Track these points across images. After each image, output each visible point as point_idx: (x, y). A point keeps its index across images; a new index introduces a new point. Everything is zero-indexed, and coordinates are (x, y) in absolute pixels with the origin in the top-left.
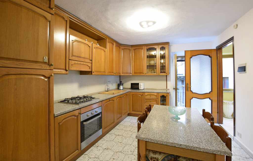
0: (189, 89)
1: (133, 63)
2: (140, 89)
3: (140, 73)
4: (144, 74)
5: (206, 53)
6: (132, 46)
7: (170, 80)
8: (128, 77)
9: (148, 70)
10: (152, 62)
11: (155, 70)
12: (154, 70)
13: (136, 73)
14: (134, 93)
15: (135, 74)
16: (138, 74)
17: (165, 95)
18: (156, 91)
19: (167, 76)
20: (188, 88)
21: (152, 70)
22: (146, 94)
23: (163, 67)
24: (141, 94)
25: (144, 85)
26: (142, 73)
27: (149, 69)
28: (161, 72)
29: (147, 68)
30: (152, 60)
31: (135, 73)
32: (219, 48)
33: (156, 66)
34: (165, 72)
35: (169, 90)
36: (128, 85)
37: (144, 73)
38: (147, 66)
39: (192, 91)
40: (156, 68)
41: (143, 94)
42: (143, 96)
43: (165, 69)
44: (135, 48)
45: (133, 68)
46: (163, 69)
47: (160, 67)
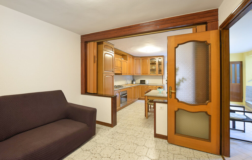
1: (142, 68)
2: (145, 84)
3: (146, 74)
4: (149, 75)
6: (141, 57)
8: (139, 76)
10: (154, 68)
11: (155, 72)
14: (142, 86)
16: (145, 75)
17: (161, 87)
18: (155, 85)
19: (163, 76)
22: (150, 86)
23: (160, 71)
25: (148, 81)
26: (147, 74)
27: (152, 71)
28: (159, 74)
29: (150, 71)
30: (153, 66)
31: (143, 74)
34: (161, 74)
35: (164, 84)
36: (138, 81)
40: (156, 71)
41: (148, 86)
42: (148, 88)
43: (161, 72)
44: (143, 58)
45: (142, 71)
46: (160, 72)
47: (158, 70)
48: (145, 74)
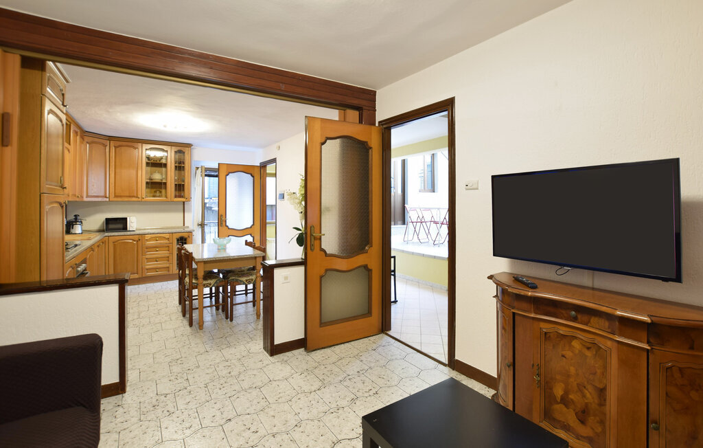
0: (224, 223)
1: (112, 175)
2: (128, 229)
3: (130, 197)
4: (140, 200)
5: (246, 169)
6: (110, 138)
7: (190, 211)
8: (94, 206)
9: (148, 190)
10: (157, 177)
11: (163, 191)
12: (161, 192)
13: (121, 196)
14: (118, 238)
15: (116, 199)
16: (126, 199)
17: (185, 235)
18: (167, 231)
19: (184, 202)
20: (222, 221)
21: (155, 192)
22: (148, 237)
23: (180, 188)
24: (136, 238)
25: (136, 222)
26: (134, 196)
27: (152, 188)
28: (176, 197)
29: (147, 187)
30: (155, 172)
31: (116, 196)
32: (263, 166)
33: (165, 184)
34: (182, 197)
36: (95, 221)
37: (140, 196)
38: (147, 183)
39: (227, 226)
40: (166, 188)
41: (141, 237)
42: (140, 243)
43: (184, 190)
44: (118, 143)
45: (112, 186)
46: (180, 190)
47: (173, 186)
48: (125, 196)
